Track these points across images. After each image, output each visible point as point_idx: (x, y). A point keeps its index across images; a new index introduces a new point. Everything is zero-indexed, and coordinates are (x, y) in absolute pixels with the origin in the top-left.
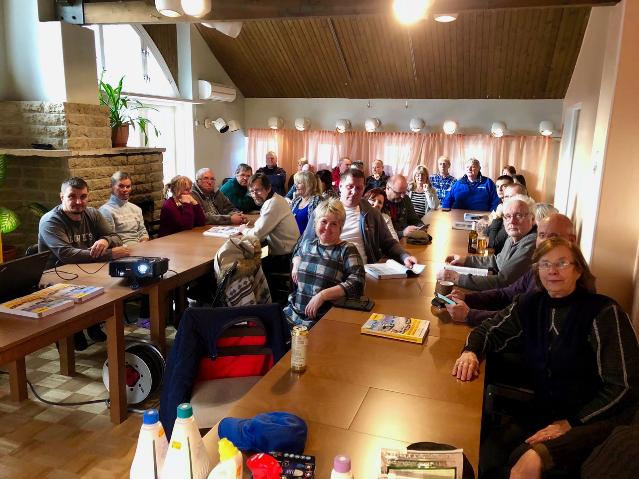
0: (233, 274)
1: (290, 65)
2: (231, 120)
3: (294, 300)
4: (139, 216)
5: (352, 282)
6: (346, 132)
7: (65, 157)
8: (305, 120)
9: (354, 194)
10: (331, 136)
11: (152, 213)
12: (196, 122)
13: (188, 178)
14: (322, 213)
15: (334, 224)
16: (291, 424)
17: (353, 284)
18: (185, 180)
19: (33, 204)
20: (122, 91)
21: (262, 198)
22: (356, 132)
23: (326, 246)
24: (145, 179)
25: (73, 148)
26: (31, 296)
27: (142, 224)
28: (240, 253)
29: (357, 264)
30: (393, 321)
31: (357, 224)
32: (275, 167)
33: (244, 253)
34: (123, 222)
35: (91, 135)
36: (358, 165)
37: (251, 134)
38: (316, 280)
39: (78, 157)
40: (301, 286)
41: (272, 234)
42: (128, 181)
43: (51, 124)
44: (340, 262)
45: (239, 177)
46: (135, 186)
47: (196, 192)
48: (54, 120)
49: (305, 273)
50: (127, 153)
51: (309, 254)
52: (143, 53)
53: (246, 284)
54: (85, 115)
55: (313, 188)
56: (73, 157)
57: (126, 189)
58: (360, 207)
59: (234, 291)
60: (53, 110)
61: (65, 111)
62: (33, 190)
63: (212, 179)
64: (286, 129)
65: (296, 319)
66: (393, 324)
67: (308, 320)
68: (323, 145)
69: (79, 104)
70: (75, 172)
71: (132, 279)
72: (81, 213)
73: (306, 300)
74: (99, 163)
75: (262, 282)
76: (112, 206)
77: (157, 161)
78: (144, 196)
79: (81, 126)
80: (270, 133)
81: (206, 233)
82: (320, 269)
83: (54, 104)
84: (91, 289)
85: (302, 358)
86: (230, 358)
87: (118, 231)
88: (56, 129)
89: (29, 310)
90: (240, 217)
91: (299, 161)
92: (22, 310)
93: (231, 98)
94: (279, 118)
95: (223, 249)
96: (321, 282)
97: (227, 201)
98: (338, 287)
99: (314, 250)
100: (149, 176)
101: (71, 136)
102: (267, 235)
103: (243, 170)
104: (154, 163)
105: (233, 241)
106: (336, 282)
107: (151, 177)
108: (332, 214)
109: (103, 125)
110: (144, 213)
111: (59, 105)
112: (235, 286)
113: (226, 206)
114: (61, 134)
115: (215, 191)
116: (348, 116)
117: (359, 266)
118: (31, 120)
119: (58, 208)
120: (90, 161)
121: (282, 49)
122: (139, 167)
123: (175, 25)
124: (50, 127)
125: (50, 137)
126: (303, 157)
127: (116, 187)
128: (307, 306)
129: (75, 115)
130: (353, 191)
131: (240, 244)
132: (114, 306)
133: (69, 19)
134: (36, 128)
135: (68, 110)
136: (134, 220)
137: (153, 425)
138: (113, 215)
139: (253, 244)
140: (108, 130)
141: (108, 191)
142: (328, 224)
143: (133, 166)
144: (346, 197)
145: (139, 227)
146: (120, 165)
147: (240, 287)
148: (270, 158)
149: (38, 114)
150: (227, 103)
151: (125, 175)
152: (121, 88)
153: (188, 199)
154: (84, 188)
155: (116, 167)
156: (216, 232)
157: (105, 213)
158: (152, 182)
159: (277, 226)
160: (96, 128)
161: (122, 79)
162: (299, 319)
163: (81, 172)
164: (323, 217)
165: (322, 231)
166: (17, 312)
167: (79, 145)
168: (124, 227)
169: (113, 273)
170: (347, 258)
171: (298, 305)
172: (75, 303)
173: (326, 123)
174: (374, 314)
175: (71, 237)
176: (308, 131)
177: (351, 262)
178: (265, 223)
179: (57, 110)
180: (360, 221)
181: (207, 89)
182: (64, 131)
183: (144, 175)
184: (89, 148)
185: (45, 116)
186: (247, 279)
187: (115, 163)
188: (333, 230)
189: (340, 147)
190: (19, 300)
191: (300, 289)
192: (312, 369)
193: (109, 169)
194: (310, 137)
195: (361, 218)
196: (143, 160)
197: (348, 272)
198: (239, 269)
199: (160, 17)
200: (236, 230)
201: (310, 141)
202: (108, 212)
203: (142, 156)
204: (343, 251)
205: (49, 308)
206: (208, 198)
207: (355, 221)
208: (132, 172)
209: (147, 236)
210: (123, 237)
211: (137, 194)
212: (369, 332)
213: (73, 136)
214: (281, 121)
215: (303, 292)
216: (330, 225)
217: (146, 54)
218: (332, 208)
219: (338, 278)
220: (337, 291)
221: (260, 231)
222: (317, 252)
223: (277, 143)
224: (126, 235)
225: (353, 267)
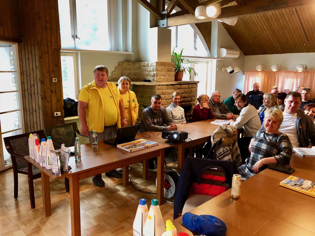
0: (220, 144)
1: (270, 37)
2: (236, 67)
3: (248, 161)
4: (182, 112)
5: (282, 156)
6: (303, 72)
7: (155, 85)
8: (278, 66)
9: (293, 106)
10: (293, 74)
11: (190, 111)
12: (218, 69)
13: (207, 96)
14: (268, 115)
15: (275, 122)
16: (216, 224)
17: (283, 157)
18: (206, 96)
19: (142, 105)
20: (182, 55)
21: (241, 107)
22: (310, 72)
23: (270, 134)
24: (188, 96)
25: (158, 82)
26: (130, 142)
27: (184, 116)
28: (225, 134)
29: (287, 146)
30: (303, 182)
31: (294, 124)
32: (258, 91)
33: (227, 134)
34: (175, 115)
35: (166, 76)
36: (307, 90)
37: (247, 74)
38: (261, 152)
39: (160, 85)
40: (252, 154)
41: (246, 126)
42: (179, 97)
43: (151, 71)
44: (276, 144)
45: (234, 95)
46: (183, 99)
47: (211, 102)
48: (152, 70)
49: (255, 147)
50: (181, 84)
51: (259, 138)
52: (195, 37)
53: (227, 150)
54: (164, 67)
55: (273, 103)
56: (158, 85)
57: (177, 100)
58: (297, 114)
59: (221, 153)
60: (152, 65)
61: (156, 66)
62: (143, 99)
63: (219, 96)
64: (266, 71)
65: (248, 172)
66: (302, 183)
67: (254, 173)
68: (288, 79)
69: (162, 62)
70: (158, 92)
71: (171, 140)
72: (158, 110)
73: (253, 162)
74: (168, 88)
75: (237, 150)
76: (171, 107)
77: (195, 87)
78: (187, 103)
79: (162, 72)
80: (257, 73)
81: (212, 123)
82: (264, 146)
83: (152, 63)
84: (153, 143)
85: (237, 192)
86: (208, 185)
87: (173, 119)
88: (152, 73)
89: (127, 148)
90: (231, 116)
91: (272, 88)
92: (125, 148)
93: (237, 56)
94: (262, 65)
95: (216, 131)
96: (263, 153)
97: (226, 107)
98: (273, 158)
99: (262, 135)
100: (190, 94)
101: (158, 76)
102: (242, 126)
103: (237, 92)
104: (193, 88)
105: (222, 127)
106: (272, 155)
107: (191, 95)
108: (274, 116)
109: (171, 71)
110: (185, 112)
111: (154, 63)
112: (221, 150)
113: (225, 110)
114: (154, 76)
115: (221, 102)
116: (305, 63)
117: (288, 147)
118: (144, 70)
119: (149, 107)
120: (165, 87)
121: (266, 28)
122: (186, 90)
123: (211, 22)
124: (150, 73)
125: (150, 77)
126: (275, 85)
127: (174, 99)
128: (254, 166)
129: (160, 67)
130: (292, 104)
131: (225, 129)
132: (161, 151)
133: (161, 26)
134: (146, 73)
135: (157, 65)
136: (180, 114)
137: (144, 205)
138: (171, 111)
139: (233, 130)
140: (173, 73)
141: (171, 100)
142: (271, 122)
143: (183, 90)
144: (288, 108)
145: (182, 117)
146: (177, 89)
147: (223, 151)
148: (256, 86)
149: (147, 67)
150: (235, 59)
151: (178, 94)
152: (181, 54)
153: (206, 105)
154: (160, 99)
155: (176, 90)
156: (217, 122)
157: (168, 110)
158: (192, 97)
159: (249, 121)
160: (168, 72)
161: (182, 50)
162: (249, 172)
163: (161, 92)
164: (268, 118)
165: (267, 125)
166: (123, 148)
167: (161, 80)
168: (175, 117)
169: (163, 137)
170: (281, 142)
171: (250, 164)
172: (145, 148)
173: (290, 67)
174: (291, 176)
175: (153, 120)
176: (279, 72)
177: (283, 145)
178: (242, 119)
179: (153, 65)
180: (296, 122)
181: (224, 52)
182: (155, 74)
183: (188, 94)
184: (165, 82)
185: (149, 68)
186: (228, 148)
187: (175, 88)
188: (274, 126)
189: (299, 80)
190: (126, 144)
191: (252, 156)
192: (243, 199)
193: (173, 91)
194: (280, 75)
195: (297, 120)
196: (188, 87)
197: (281, 150)
198: (223, 142)
199: (198, 20)
200: (227, 122)
201: (280, 77)
202: (169, 110)
203: (188, 85)
204: (279, 138)
205: (135, 149)
206: (216, 106)
207: (292, 122)
208: (183, 92)
209: (185, 122)
210: (175, 121)
211: (184, 102)
212: (285, 186)
213: (159, 76)
214: (263, 67)
215: (253, 158)
216: (272, 123)
217: (196, 38)
218: (274, 113)
219: (274, 152)
220: (272, 160)
221: (238, 124)
222: (263, 137)
223: (260, 78)
224: (176, 121)
225: (284, 147)
